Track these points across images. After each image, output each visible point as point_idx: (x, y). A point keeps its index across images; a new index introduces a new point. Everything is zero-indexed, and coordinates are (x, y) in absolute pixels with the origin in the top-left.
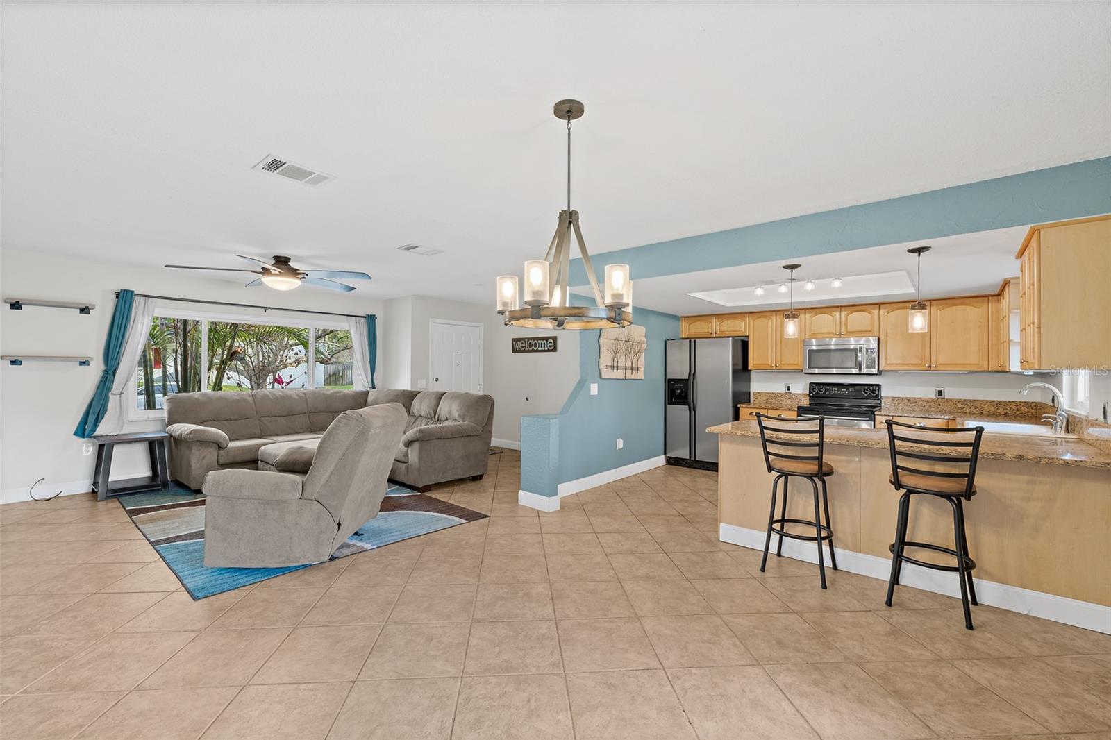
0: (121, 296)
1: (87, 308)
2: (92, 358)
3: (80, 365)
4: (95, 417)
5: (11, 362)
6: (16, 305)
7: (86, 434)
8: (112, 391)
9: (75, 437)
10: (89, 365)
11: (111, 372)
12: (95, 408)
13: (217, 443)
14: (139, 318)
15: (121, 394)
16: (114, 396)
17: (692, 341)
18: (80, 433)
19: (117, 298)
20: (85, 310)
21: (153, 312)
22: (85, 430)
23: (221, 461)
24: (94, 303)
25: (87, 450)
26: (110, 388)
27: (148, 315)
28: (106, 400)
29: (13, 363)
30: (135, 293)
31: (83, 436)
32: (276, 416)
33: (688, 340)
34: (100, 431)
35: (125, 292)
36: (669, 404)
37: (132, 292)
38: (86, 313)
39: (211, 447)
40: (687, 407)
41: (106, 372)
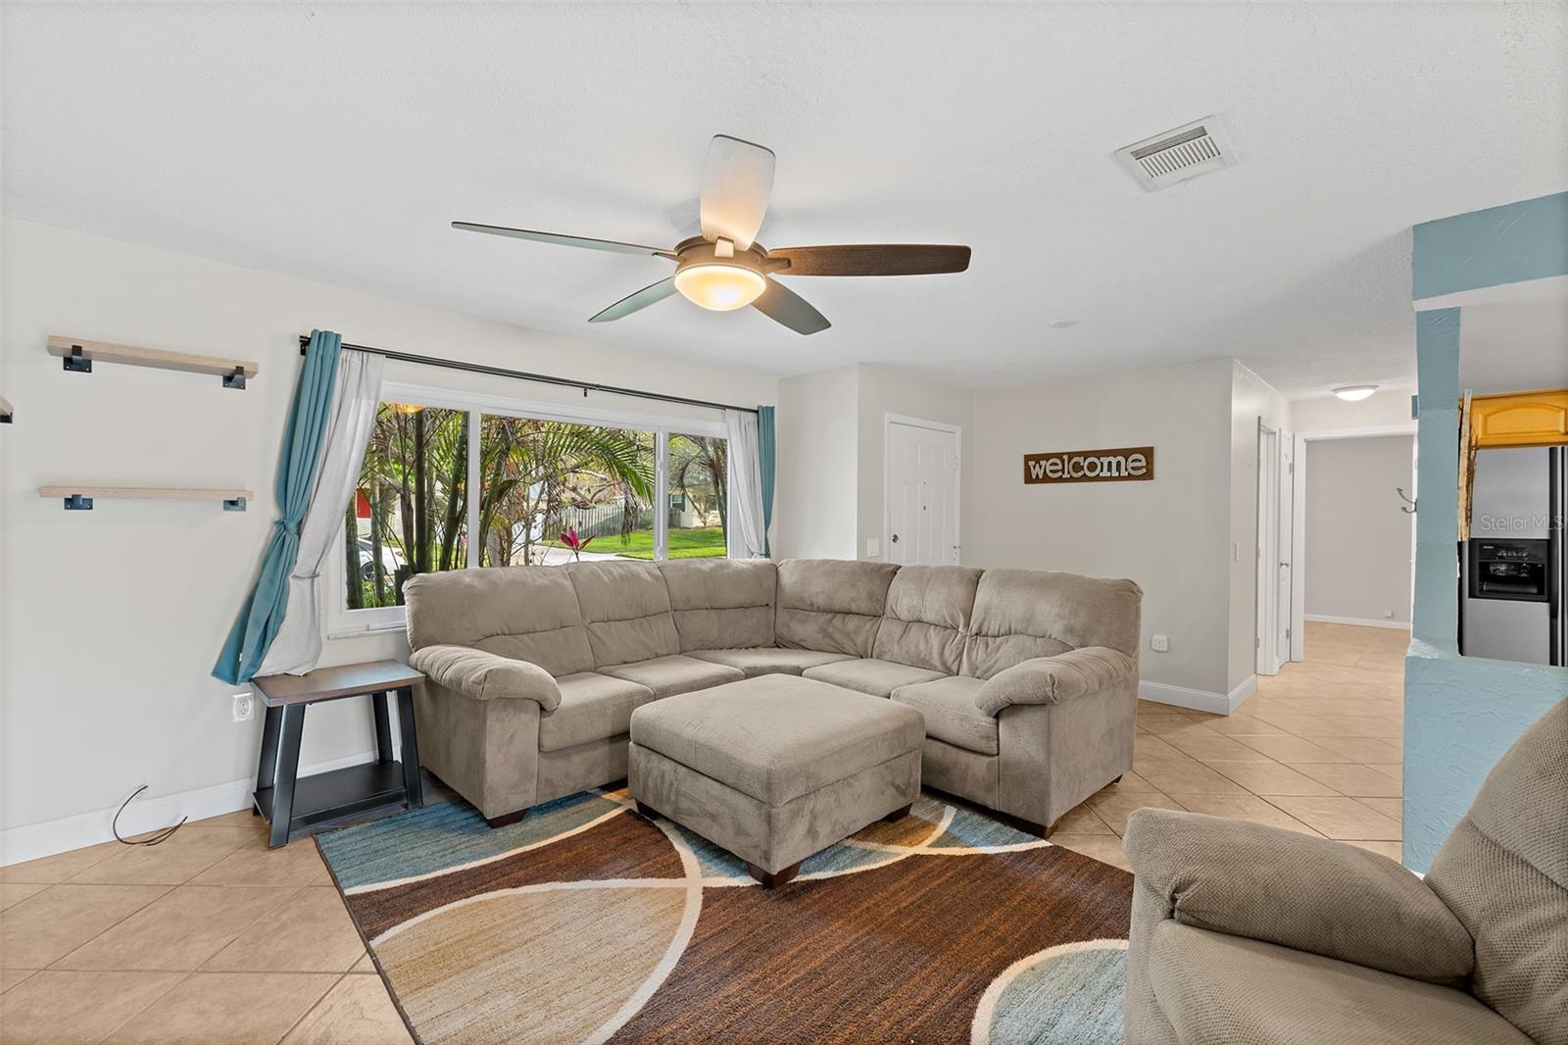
0: (312, 348)
1: (240, 370)
2: (251, 494)
3: (225, 508)
4: (260, 632)
5: (68, 501)
6: (76, 360)
7: (240, 675)
8: (297, 570)
9: (216, 681)
10: (244, 509)
11: (292, 526)
12: (259, 613)
13: (537, 701)
14: (351, 401)
15: (314, 576)
16: (300, 582)
17: (1560, 448)
18: (228, 672)
19: (303, 352)
20: (234, 378)
21: (378, 389)
22: (237, 664)
23: (550, 742)
24: (253, 361)
25: (242, 709)
26: (291, 563)
27: (369, 398)
28: (283, 591)
29: (72, 503)
30: (343, 341)
31: (234, 680)
32: (615, 620)
33: (1547, 449)
34: (269, 666)
35: (323, 336)
36: (1472, 595)
37: (338, 336)
38: (238, 387)
39: (527, 712)
40: (1544, 607)
41: (281, 524)
